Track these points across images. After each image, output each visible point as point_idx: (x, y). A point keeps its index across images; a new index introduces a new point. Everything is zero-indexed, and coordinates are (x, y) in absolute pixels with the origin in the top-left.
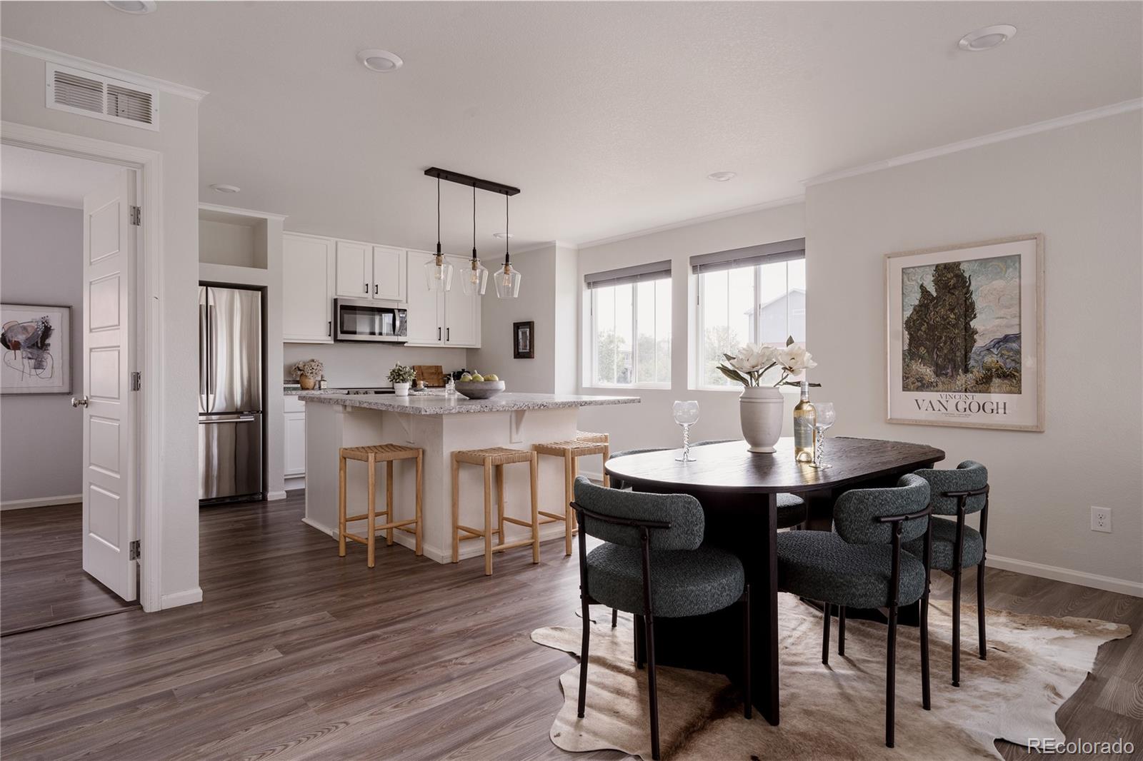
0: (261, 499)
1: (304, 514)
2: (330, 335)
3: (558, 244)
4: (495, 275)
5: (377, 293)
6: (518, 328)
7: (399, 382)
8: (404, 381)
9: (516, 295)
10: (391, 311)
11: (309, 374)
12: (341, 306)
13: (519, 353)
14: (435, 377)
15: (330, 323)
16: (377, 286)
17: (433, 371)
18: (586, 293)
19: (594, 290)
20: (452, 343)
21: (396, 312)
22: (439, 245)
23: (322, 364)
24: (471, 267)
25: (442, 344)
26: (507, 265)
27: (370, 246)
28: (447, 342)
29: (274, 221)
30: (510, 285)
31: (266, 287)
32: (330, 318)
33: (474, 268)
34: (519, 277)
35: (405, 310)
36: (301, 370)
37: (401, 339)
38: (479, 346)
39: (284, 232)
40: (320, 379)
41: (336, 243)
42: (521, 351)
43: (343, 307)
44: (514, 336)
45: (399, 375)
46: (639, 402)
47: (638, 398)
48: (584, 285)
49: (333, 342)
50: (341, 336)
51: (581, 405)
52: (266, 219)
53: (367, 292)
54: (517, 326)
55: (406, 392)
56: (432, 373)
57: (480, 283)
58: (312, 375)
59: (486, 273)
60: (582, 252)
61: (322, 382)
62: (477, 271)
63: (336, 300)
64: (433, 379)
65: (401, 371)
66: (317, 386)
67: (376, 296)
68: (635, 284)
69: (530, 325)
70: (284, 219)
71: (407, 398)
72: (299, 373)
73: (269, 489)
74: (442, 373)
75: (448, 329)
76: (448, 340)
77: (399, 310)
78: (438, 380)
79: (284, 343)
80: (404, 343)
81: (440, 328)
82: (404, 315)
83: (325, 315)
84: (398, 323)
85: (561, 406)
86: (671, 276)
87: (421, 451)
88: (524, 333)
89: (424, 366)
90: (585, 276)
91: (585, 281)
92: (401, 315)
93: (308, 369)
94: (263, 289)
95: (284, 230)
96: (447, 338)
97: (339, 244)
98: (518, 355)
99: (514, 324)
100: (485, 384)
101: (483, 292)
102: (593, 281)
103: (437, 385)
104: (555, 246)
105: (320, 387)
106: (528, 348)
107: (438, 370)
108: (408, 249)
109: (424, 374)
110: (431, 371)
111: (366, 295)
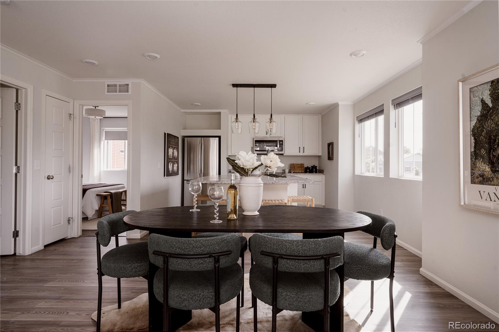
2: (252, 152)
3: (340, 103)
10: (274, 141)
14: (300, 168)
15: (252, 147)
17: (300, 166)
18: (358, 126)
19: (360, 124)
20: (306, 153)
21: (278, 141)
25: (301, 154)
28: (304, 153)
29: (222, 111)
32: (252, 145)
33: (254, 122)
35: (282, 141)
37: (280, 153)
38: (321, 155)
42: (330, 156)
43: (256, 141)
44: (328, 149)
48: (356, 122)
50: (255, 152)
52: (220, 112)
53: (267, 134)
54: (329, 145)
57: (256, 129)
60: (356, 105)
63: (254, 139)
67: (271, 136)
69: (332, 144)
70: (227, 111)
74: (304, 167)
75: (304, 147)
77: (280, 141)
78: (302, 170)
80: (283, 154)
81: (300, 147)
84: (278, 146)
88: (331, 148)
89: (295, 164)
90: (357, 116)
91: (357, 120)
92: (281, 143)
94: (220, 137)
98: (329, 158)
99: (328, 143)
102: (361, 120)
103: (301, 172)
104: (339, 105)
107: (302, 165)
108: (285, 115)
109: (295, 167)
110: (298, 166)
111: (266, 136)
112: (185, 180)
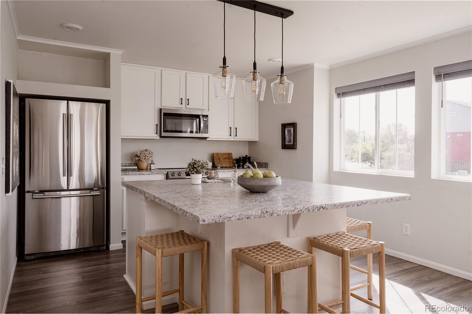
0: (105, 249)
1: (125, 272)
2: (157, 133)
3: (316, 65)
4: (272, 84)
5: (188, 104)
6: (285, 128)
7: (193, 173)
8: (198, 172)
9: (290, 101)
10: (197, 116)
11: (143, 160)
12: (164, 113)
13: (285, 145)
14: (228, 160)
15: (157, 125)
16: (188, 99)
17: (226, 156)
18: (337, 101)
19: (342, 99)
20: (238, 138)
21: (201, 117)
22: (224, 59)
23: (152, 152)
24: (252, 77)
25: (232, 138)
26: (281, 76)
27: (184, 72)
28: (235, 137)
29: (115, 54)
30: (284, 93)
31: (109, 101)
32: (157, 122)
33: (254, 79)
34: (292, 86)
35: (207, 116)
36: (138, 157)
37: (204, 135)
38: (257, 140)
39: (122, 63)
40: (151, 162)
41: (161, 71)
42: (287, 143)
43: (165, 114)
44: (282, 133)
45: (194, 168)
46: (410, 199)
47: (408, 195)
48: (335, 96)
49: (159, 138)
50: (164, 134)
51: (358, 205)
52: (110, 53)
53: (182, 104)
54: (284, 126)
55: (199, 182)
56: (226, 158)
57: (260, 92)
58: (145, 160)
59: (264, 83)
61: (152, 165)
62: (257, 81)
63: (161, 110)
64: (226, 162)
65: (195, 163)
66: (149, 168)
67: (188, 106)
68: (378, 93)
69: (294, 125)
70: (121, 53)
71: (200, 188)
72: (137, 158)
73: (111, 242)
74: (232, 158)
75: (236, 128)
76: (236, 136)
77: (203, 116)
78: (230, 163)
79: (121, 138)
80: (206, 138)
81: (231, 128)
82: (206, 119)
83: (153, 120)
84: (202, 125)
85: (339, 207)
86: (414, 86)
87: (206, 243)
88: (289, 131)
89: (220, 153)
90: (336, 88)
91: (336, 93)
92: (205, 119)
93: (142, 156)
94: (107, 103)
95: (122, 62)
96: (235, 135)
97: (163, 71)
98: (285, 146)
99: (282, 124)
100: (265, 180)
101: (262, 99)
102: (342, 93)
103: (229, 166)
104: (313, 67)
105: (150, 168)
106: (292, 142)
107: (229, 156)
108: (209, 74)
109: (220, 159)
110: (225, 157)
111: (181, 106)
112: (29, 192)
